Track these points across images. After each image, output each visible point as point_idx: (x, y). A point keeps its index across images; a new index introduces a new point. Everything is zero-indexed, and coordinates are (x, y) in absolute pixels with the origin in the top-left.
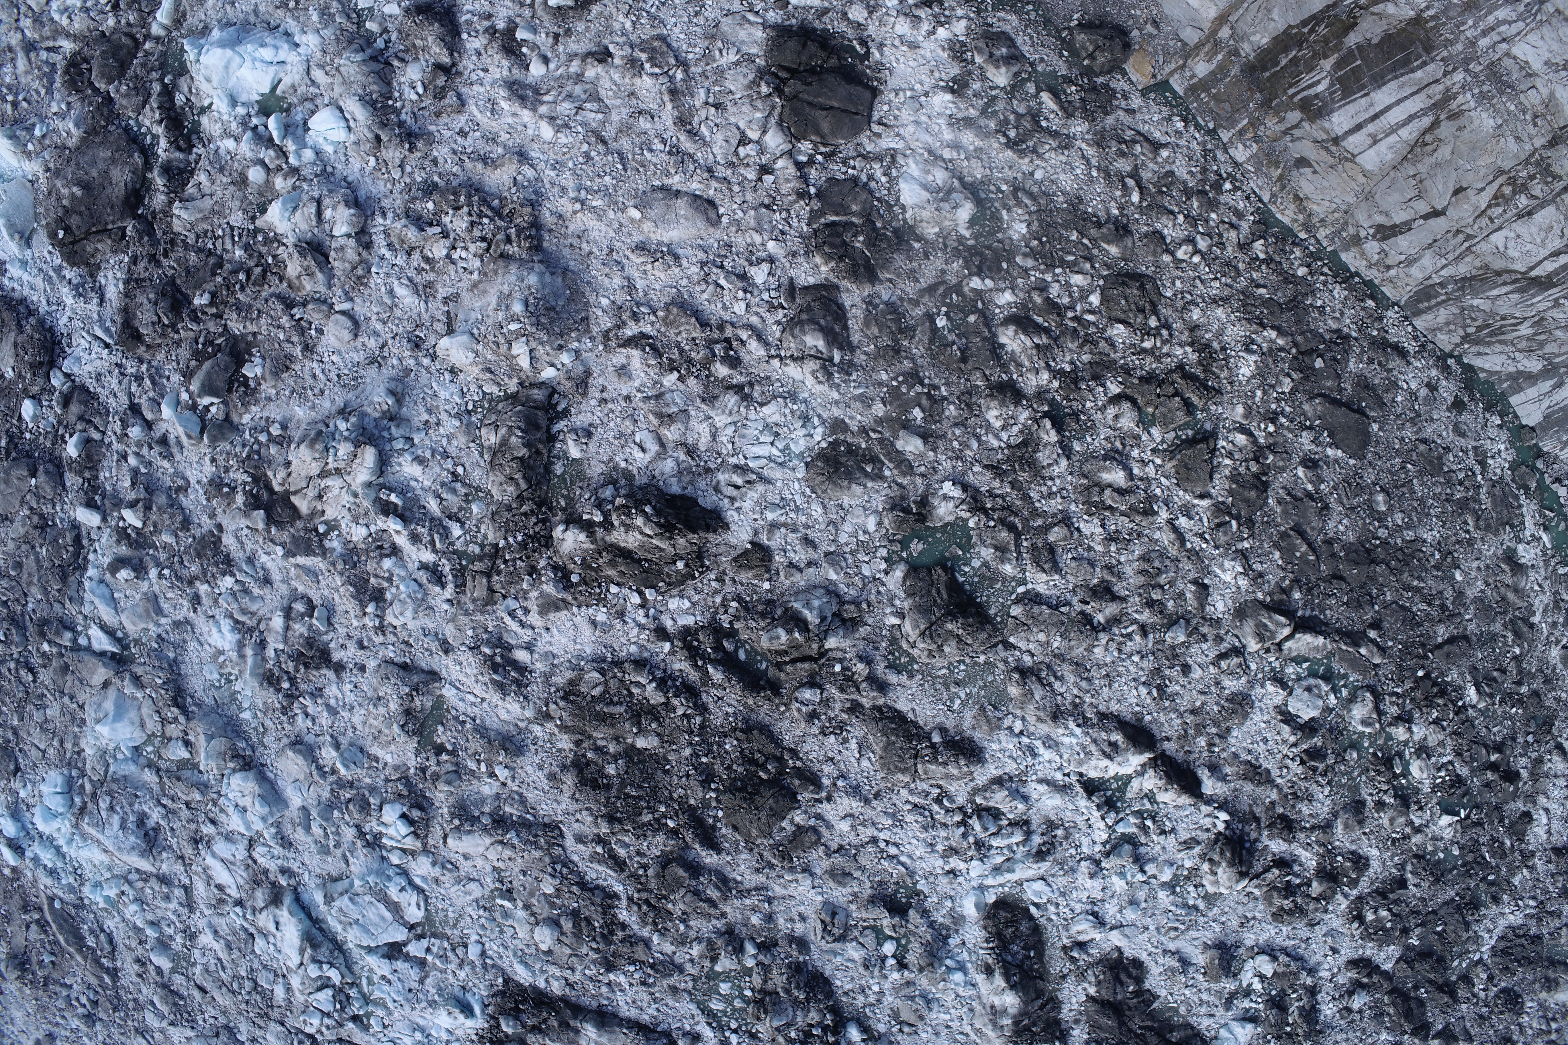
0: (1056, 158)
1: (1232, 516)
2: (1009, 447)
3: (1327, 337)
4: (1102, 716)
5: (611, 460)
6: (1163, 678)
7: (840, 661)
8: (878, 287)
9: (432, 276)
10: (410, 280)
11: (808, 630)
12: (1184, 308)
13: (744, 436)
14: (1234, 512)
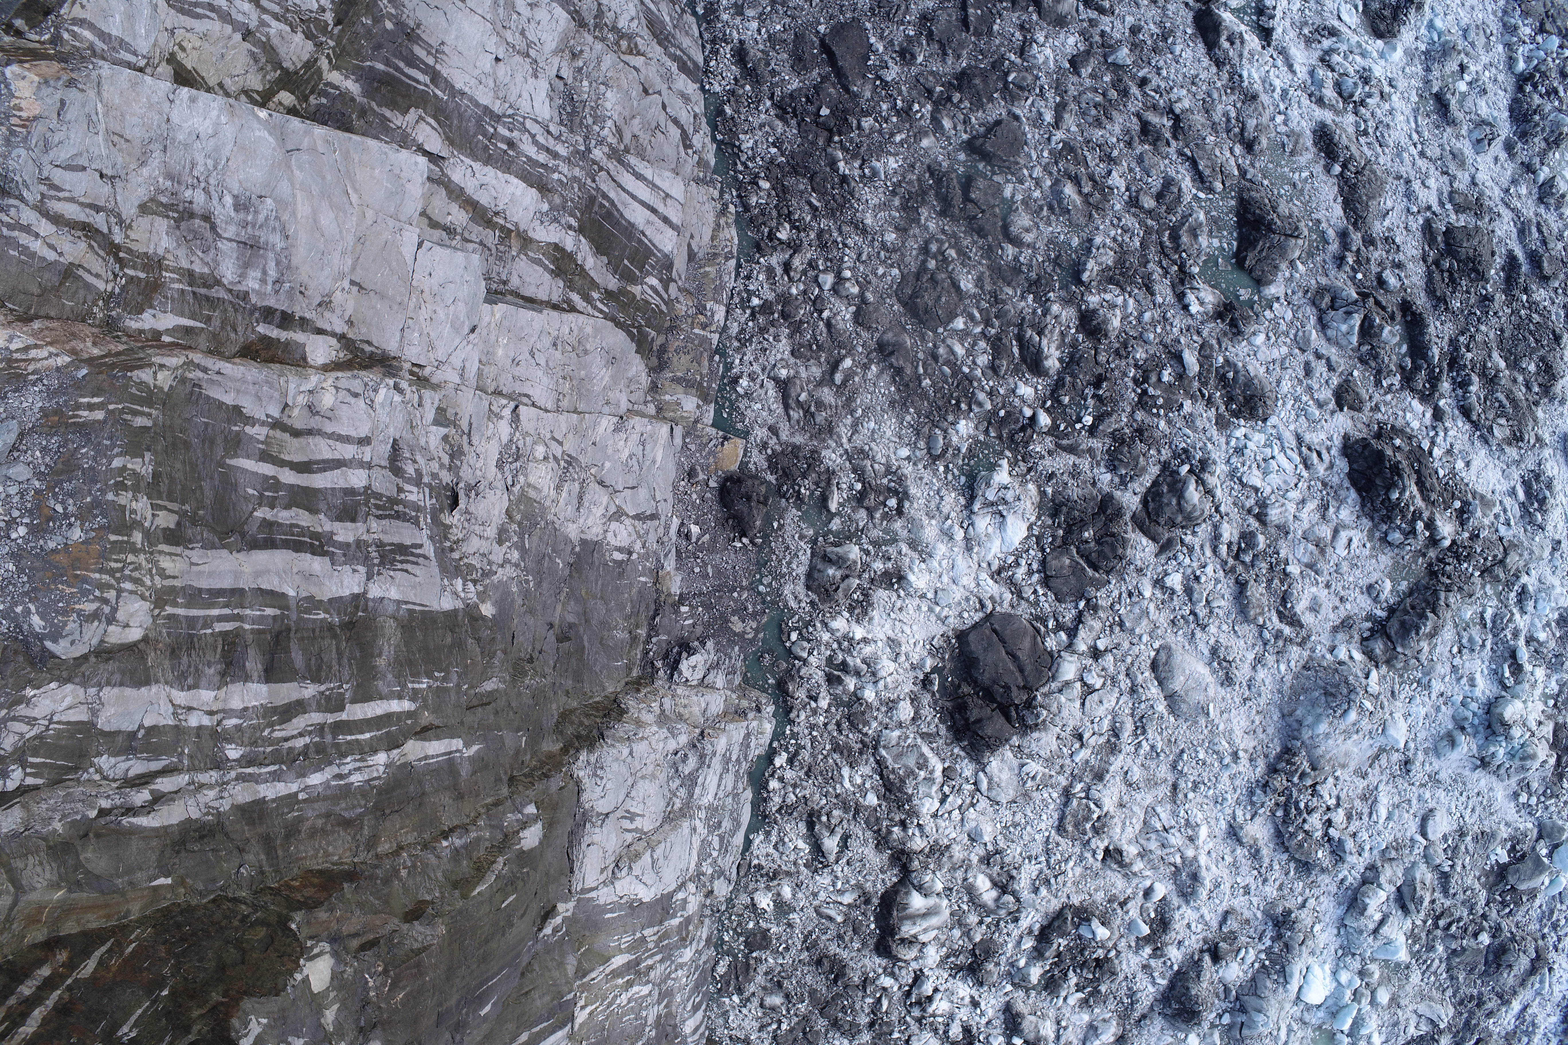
0: (880, 452)
1: (1006, 83)
2: (1123, 290)
3: (793, 122)
4: (1219, 64)
5: (1372, 556)
6: (1155, 42)
7: (1353, 279)
8: (1107, 489)
9: (1358, 803)
10: (1371, 814)
11: (1365, 316)
12: (895, 251)
13: (1285, 482)
14: (1000, 85)
